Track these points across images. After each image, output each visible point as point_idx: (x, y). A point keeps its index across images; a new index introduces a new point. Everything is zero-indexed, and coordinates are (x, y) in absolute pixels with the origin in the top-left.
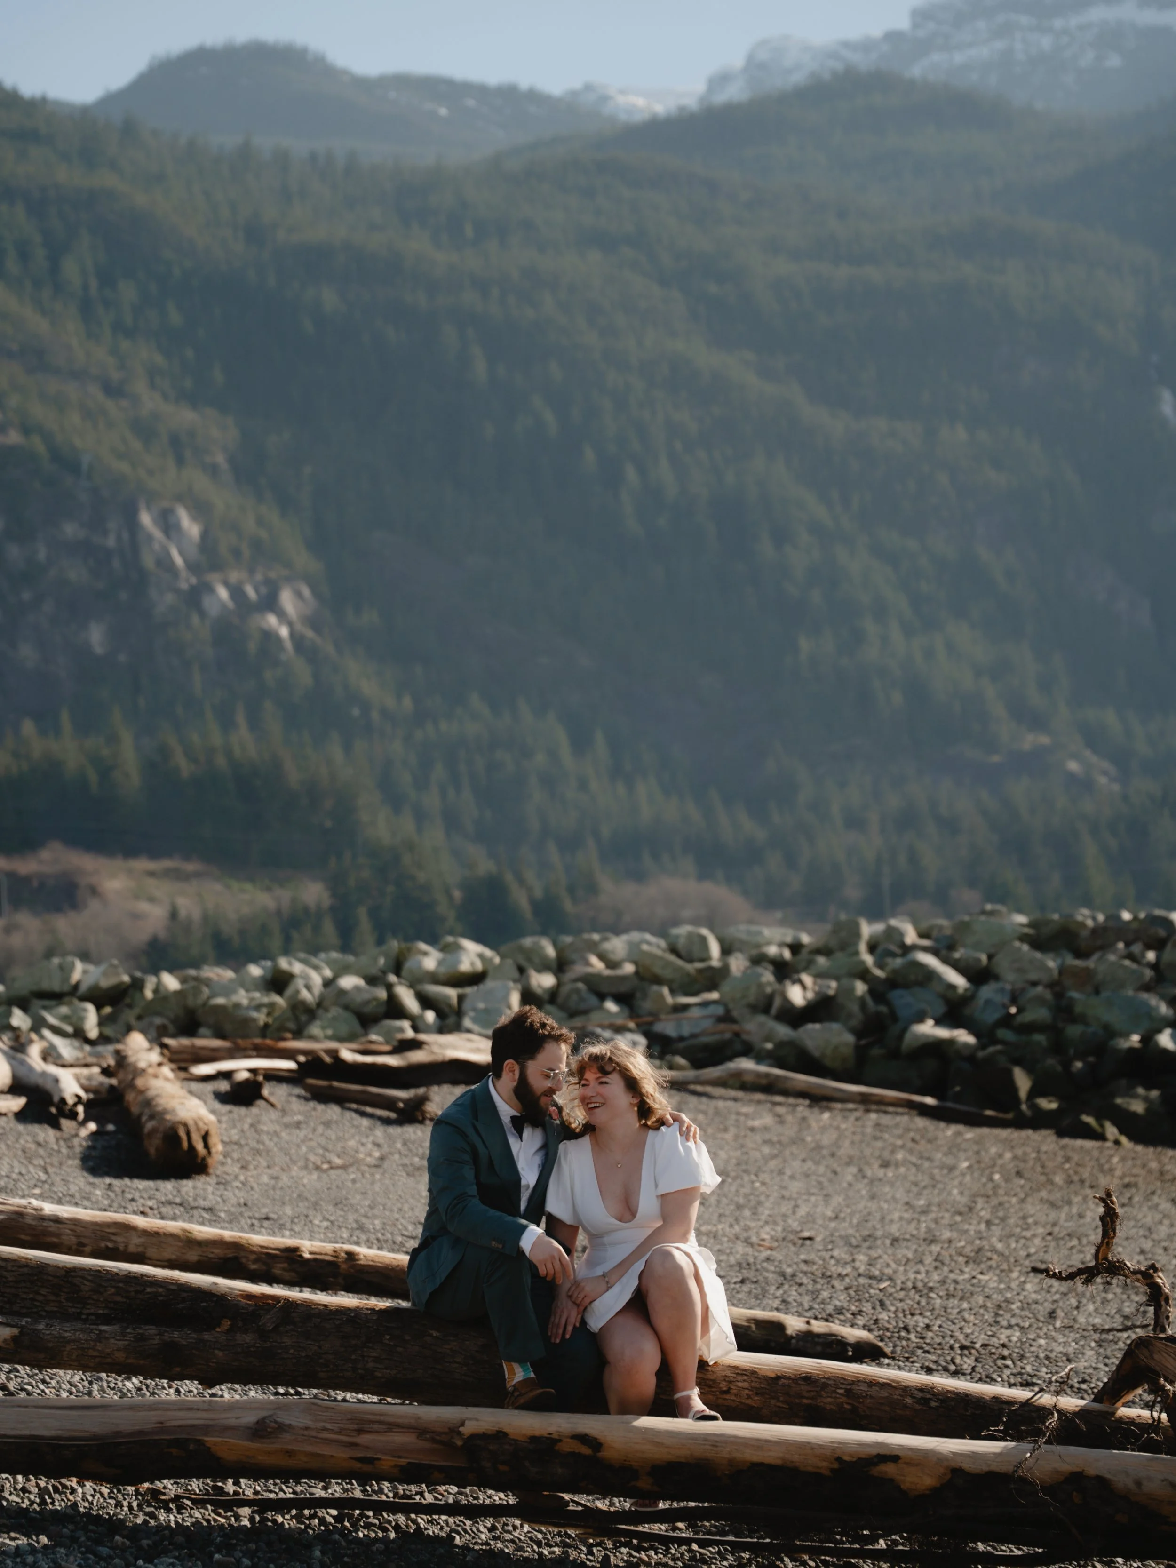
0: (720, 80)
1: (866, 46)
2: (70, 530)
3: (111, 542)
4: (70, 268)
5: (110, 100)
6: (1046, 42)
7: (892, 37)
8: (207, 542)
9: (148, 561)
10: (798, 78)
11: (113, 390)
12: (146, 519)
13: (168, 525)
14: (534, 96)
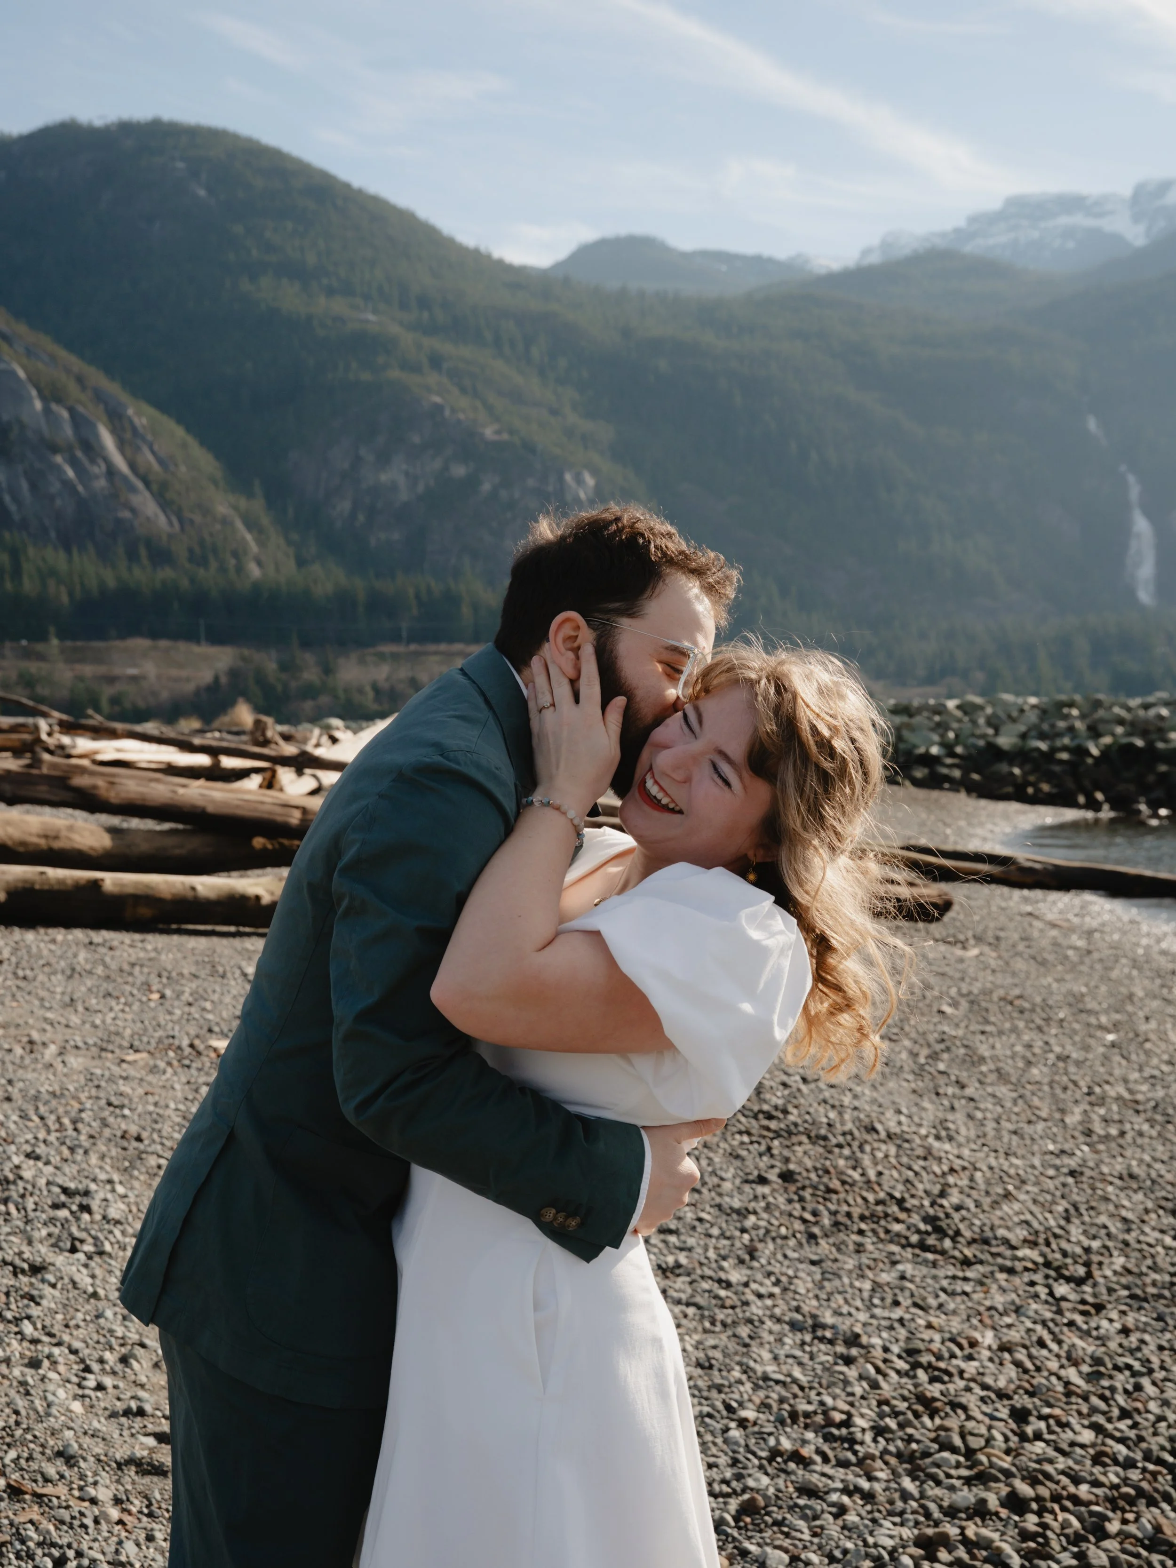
0: (866, 252)
1: (943, 235)
2: (531, 482)
3: (550, 488)
4: (535, 352)
5: (558, 266)
6: (1035, 234)
7: (957, 231)
8: (598, 489)
9: (569, 498)
10: (907, 251)
11: (554, 412)
12: (568, 477)
13: (579, 481)
14: (770, 261)
